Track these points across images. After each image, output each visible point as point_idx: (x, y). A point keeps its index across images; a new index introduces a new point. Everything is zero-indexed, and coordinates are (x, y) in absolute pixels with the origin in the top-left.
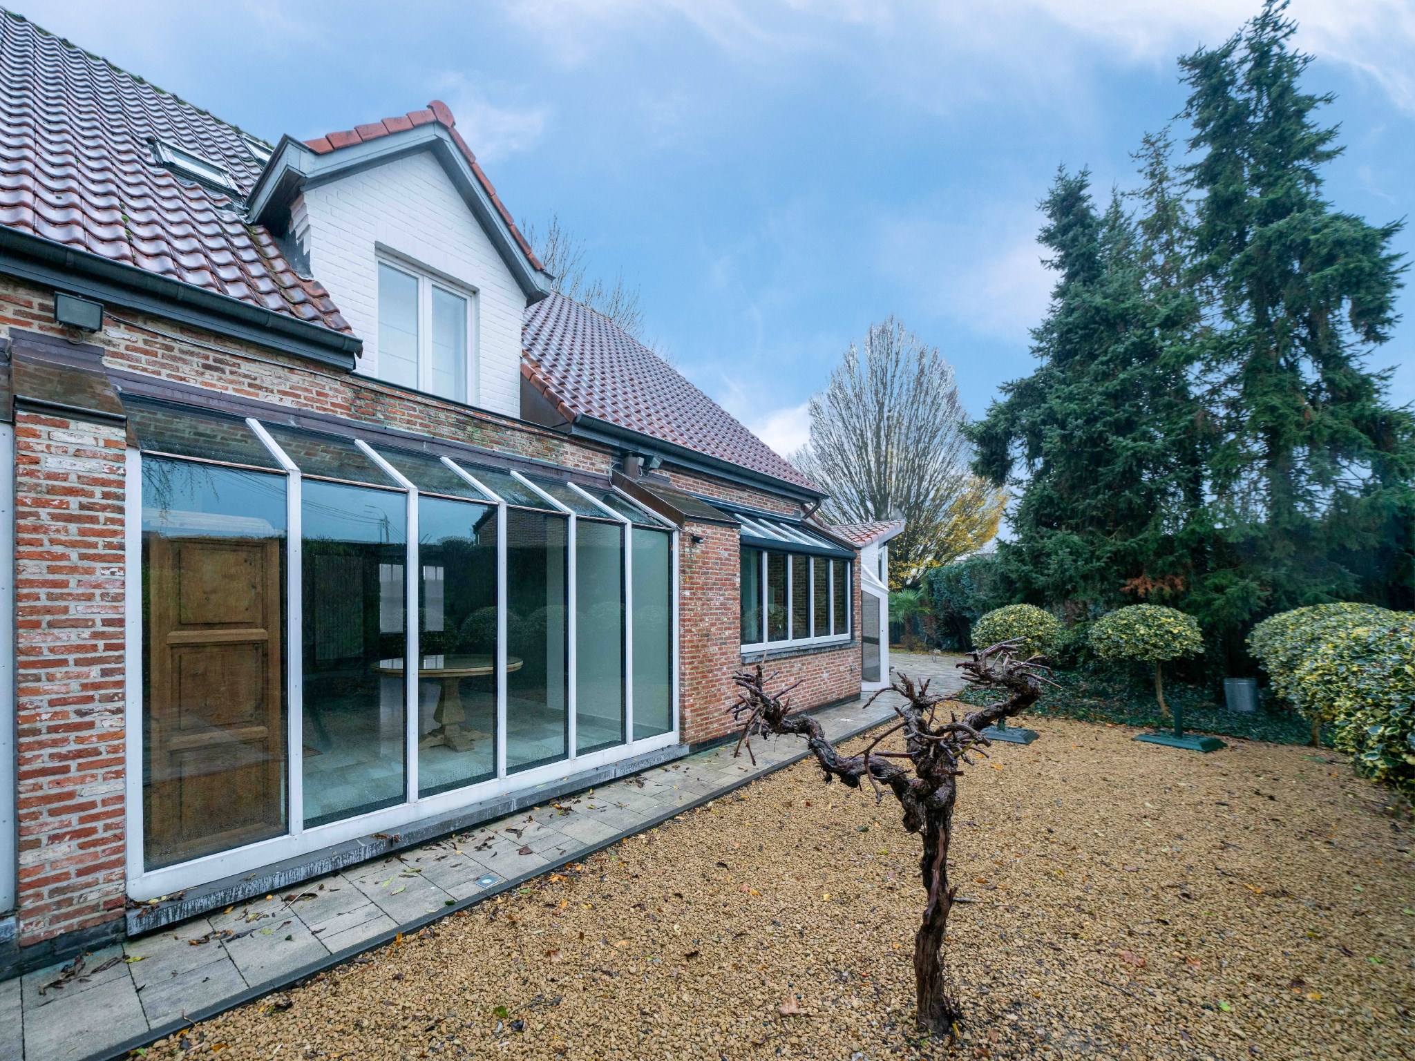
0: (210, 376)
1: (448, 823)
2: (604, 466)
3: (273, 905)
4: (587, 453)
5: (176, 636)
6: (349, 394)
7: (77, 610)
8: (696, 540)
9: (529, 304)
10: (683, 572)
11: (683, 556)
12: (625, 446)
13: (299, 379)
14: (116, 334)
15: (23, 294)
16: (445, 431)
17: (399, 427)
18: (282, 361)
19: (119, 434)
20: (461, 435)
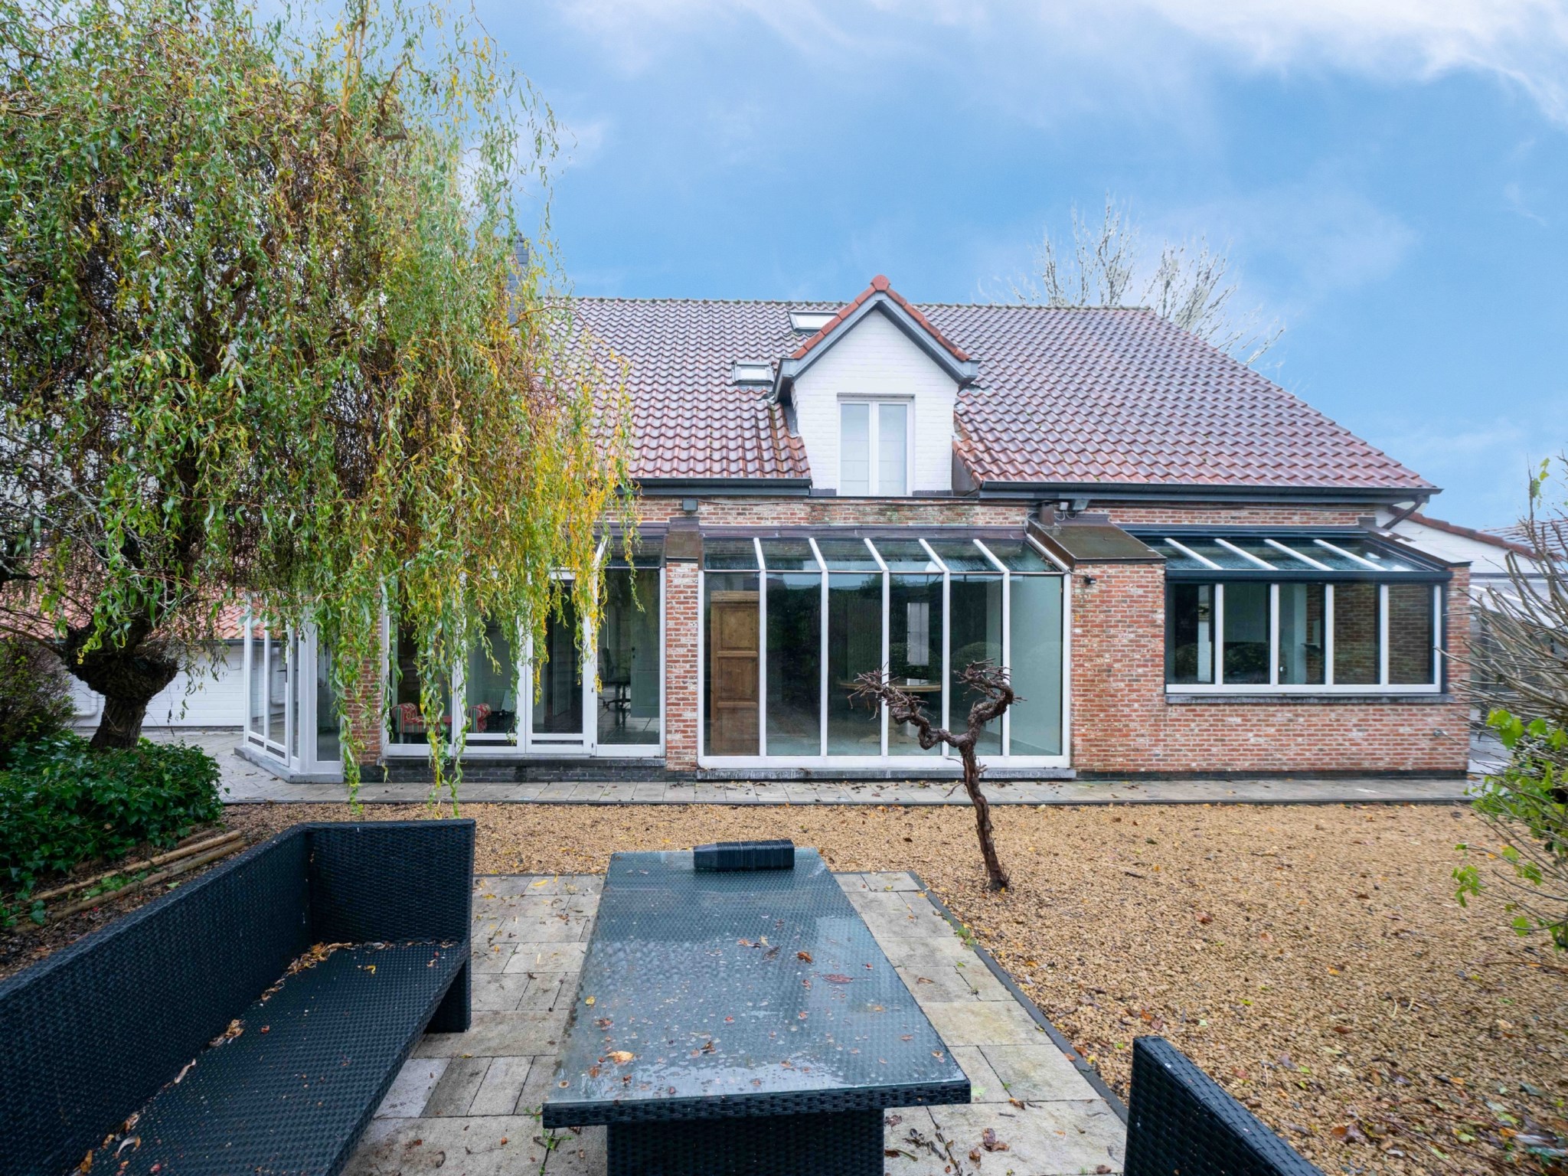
0: (740, 519)
1: (842, 773)
2: (1018, 518)
3: (749, 785)
4: (1000, 509)
5: (720, 653)
6: (808, 509)
7: (683, 640)
8: (1088, 581)
9: (961, 389)
10: (1073, 611)
11: (1073, 596)
12: (1040, 496)
13: (782, 508)
14: (704, 509)
15: (673, 501)
16: (870, 519)
17: (838, 523)
18: (773, 501)
19: (695, 566)
20: (882, 519)
